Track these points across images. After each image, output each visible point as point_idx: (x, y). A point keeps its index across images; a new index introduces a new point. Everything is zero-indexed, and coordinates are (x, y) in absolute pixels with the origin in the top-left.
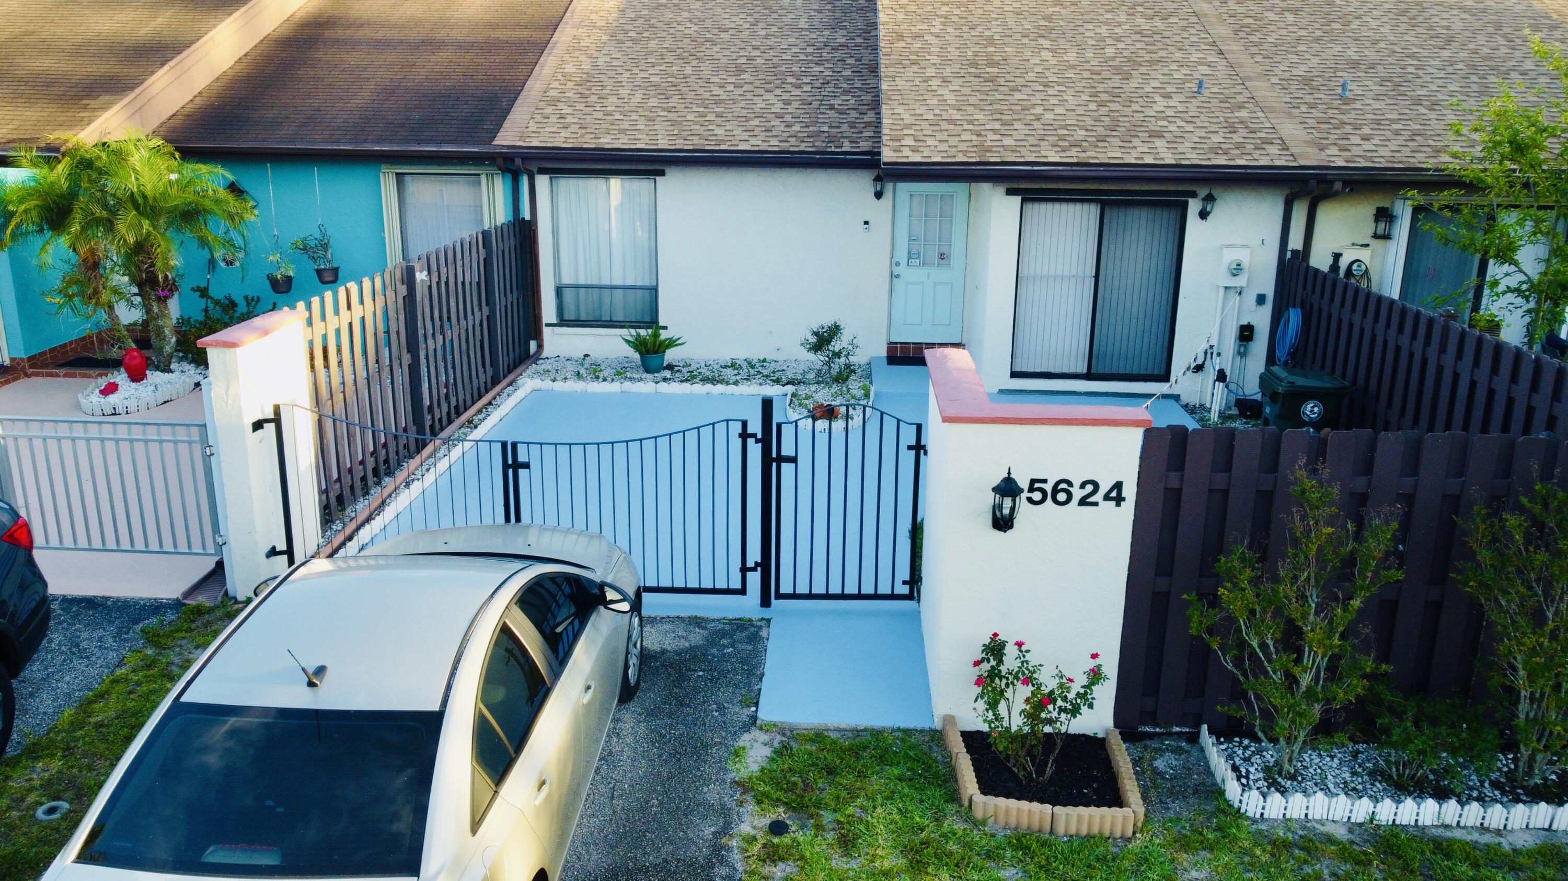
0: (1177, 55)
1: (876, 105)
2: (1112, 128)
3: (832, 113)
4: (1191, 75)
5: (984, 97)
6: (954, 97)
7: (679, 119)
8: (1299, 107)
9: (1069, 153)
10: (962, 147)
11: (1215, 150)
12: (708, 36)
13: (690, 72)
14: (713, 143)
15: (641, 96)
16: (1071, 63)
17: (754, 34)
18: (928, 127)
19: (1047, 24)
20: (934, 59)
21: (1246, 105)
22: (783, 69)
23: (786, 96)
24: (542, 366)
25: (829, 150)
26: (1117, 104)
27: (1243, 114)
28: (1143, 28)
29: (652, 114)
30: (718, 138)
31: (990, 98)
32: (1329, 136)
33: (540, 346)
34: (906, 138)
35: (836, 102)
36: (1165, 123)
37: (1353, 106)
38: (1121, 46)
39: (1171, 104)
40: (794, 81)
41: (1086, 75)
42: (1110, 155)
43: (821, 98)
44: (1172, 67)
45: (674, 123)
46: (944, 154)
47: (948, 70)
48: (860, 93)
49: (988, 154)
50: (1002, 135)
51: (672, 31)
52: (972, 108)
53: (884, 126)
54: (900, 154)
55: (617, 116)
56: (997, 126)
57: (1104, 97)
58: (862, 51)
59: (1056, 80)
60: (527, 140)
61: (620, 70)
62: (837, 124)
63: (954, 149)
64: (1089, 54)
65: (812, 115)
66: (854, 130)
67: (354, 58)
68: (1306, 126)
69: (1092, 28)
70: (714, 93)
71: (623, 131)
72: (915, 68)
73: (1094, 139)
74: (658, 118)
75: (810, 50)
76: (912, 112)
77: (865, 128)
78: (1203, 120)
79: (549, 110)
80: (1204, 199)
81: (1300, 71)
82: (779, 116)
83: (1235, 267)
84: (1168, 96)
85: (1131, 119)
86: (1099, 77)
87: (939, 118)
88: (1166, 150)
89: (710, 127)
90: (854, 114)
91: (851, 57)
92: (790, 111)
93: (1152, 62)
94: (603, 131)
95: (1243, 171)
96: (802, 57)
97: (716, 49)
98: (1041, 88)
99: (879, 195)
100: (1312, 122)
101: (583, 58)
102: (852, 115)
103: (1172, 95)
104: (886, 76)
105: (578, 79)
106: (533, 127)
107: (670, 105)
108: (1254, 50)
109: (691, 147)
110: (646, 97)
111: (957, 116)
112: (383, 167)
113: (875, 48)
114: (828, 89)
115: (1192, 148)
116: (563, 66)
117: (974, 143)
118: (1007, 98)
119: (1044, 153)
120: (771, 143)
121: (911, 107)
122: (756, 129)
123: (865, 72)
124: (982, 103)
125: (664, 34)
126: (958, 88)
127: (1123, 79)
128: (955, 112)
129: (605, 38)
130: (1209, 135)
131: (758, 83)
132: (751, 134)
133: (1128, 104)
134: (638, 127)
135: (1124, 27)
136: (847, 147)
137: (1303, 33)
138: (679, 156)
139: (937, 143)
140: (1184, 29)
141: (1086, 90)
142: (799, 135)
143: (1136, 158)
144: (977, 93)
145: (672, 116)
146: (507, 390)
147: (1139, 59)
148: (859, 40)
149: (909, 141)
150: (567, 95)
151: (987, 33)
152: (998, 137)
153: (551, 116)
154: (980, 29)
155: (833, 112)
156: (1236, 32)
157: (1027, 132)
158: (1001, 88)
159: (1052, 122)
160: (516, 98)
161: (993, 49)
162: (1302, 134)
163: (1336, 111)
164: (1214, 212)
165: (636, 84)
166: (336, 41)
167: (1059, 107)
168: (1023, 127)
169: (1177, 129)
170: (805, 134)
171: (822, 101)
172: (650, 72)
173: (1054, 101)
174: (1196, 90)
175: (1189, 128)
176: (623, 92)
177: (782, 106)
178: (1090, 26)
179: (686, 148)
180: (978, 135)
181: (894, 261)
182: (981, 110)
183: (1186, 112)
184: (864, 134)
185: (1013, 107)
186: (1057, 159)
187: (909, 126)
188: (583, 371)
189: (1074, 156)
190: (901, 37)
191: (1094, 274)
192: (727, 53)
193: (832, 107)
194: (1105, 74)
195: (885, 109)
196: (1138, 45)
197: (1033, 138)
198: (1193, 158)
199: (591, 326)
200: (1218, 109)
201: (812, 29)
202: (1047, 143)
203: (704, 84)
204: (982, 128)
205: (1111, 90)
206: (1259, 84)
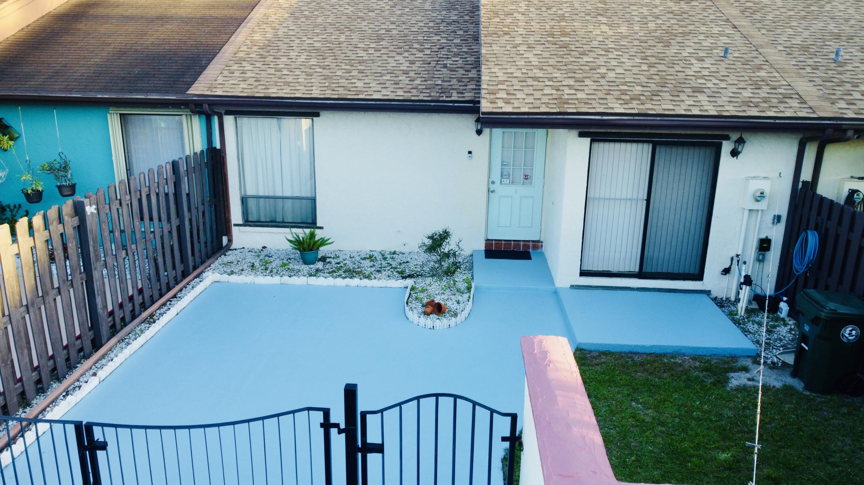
0: (702, 28)
1: (477, 65)
2: (663, 85)
3: (445, 71)
4: (716, 43)
5: (560, 60)
6: (536, 60)
7: (331, 74)
8: (805, 69)
9: (631, 106)
10: (545, 99)
11: (747, 103)
12: (360, 14)
13: (343, 40)
14: (354, 93)
15: (305, 57)
16: (624, 34)
17: (392, 14)
18: (517, 83)
19: (603, 6)
20: (521, 31)
21: (764, 67)
22: (411, 38)
23: (411, 58)
24: (230, 257)
25: (441, 99)
26: (663, 66)
27: (762, 74)
28: (673, 9)
29: (311, 71)
30: (358, 89)
31: (564, 60)
32: (835, 92)
33: (230, 241)
34: (500, 92)
35: (449, 62)
36: (703, 81)
37: (846, 68)
38: (659, 22)
39: (705, 66)
40: (418, 46)
41: (636, 43)
42: (664, 107)
43: (437, 59)
44: (700, 38)
45: (326, 78)
46: (531, 106)
47: (532, 38)
48: (466, 56)
49: (566, 106)
50: (576, 90)
51: (335, 11)
52: (551, 68)
53: (483, 82)
54: (495, 106)
55: (285, 72)
56: (571, 82)
57: (653, 60)
58: (468, 25)
59: (614, 46)
60: (214, 90)
61: (293, 38)
62: (448, 79)
63: (538, 102)
64: (637, 28)
65: (430, 72)
66: (460, 84)
67: (104, 28)
68: (815, 84)
69: (636, 9)
70: (359, 55)
71: (287, 84)
72: (507, 37)
73: (649, 94)
74: (315, 74)
75: (431, 24)
76: (505, 71)
77: (469, 82)
78: (733, 79)
79: (235, 67)
80: (735, 142)
81: (797, 41)
82: (405, 73)
83: (759, 195)
84: (701, 60)
85: (676, 77)
86: (646, 44)
87: (526, 76)
88: (708, 103)
89: (353, 81)
90: (461, 71)
91: (461, 29)
92: (414, 69)
93: (684, 34)
94: (272, 83)
95: (772, 121)
96: (426, 29)
97: (364, 23)
98: (603, 53)
99: (479, 132)
100: (819, 81)
101: (268, 29)
102: (460, 72)
103: (705, 59)
104: (485, 43)
105: (261, 44)
106: (220, 80)
107: (326, 63)
108: (759, 25)
109: (336, 97)
110: (309, 58)
111: (540, 74)
112: (111, 109)
113: (477, 24)
114: (442, 53)
115: (729, 102)
116: (253, 35)
117: (554, 97)
118: (577, 60)
119: (610, 105)
120: (398, 94)
121: (504, 67)
122: (388, 82)
123: (470, 40)
124: (559, 64)
125: (329, 13)
126: (540, 53)
127: (665, 46)
128: (538, 71)
129: (286, 15)
130: (740, 91)
131: (391, 49)
132: (383, 86)
133: (671, 65)
134: (299, 80)
135: (659, 8)
136: (455, 97)
137: (791, 13)
138: (327, 103)
139: (524, 96)
140: (704, 10)
141: (637, 54)
142: (420, 87)
143: (685, 110)
144: (555, 57)
145: (326, 72)
146: (192, 283)
147: (674, 32)
148: (467, 18)
149: (502, 95)
150: (251, 56)
151: (560, 12)
152: (573, 92)
153: (236, 72)
154: (554, 9)
155: (446, 69)
156: (742, 12)
157: (596, 88)
158: (572, 53)
159: (614, 80)
160: (213, 58)
161: (565, 24)
162: (814, 90)
163: (834, 72)
164: (743, 151)
165: (303, 48)
166: (96, 17)
167: (618, 68)
168: (592, 83)
169: (713, 86)
170: (424, 87)
171: (438, 61)
172: (314, 40)
173: (613, 62)
174: (722, 55)
175: (723, 85)
176: (292, 54)
177: (408, 65)
178: (635, 8)
179: (333, 97)
180: (558, 90)
181: (491, 180)
182: (558, 69)
183: (718, 72)
184: (469, 87)
185: (583, 68)
186: (622, 111)
187: (502, 82)
188: (257, 264)
189: (635, 108)
190: (496, 14)
191: (645, 198)
192: (371, 26)
193: (445, 66)
194: (651, 43)
195: (484, 69)
196: (672, 22)
197: (600, 93)
198: (730, 110)
199: (267, 226)
200: (742, 70)
201: (433, 10)
202: (612, 97)
203: (353, 49)
204: (560, 84)
205: (656, 54)
206: (769, 50)
